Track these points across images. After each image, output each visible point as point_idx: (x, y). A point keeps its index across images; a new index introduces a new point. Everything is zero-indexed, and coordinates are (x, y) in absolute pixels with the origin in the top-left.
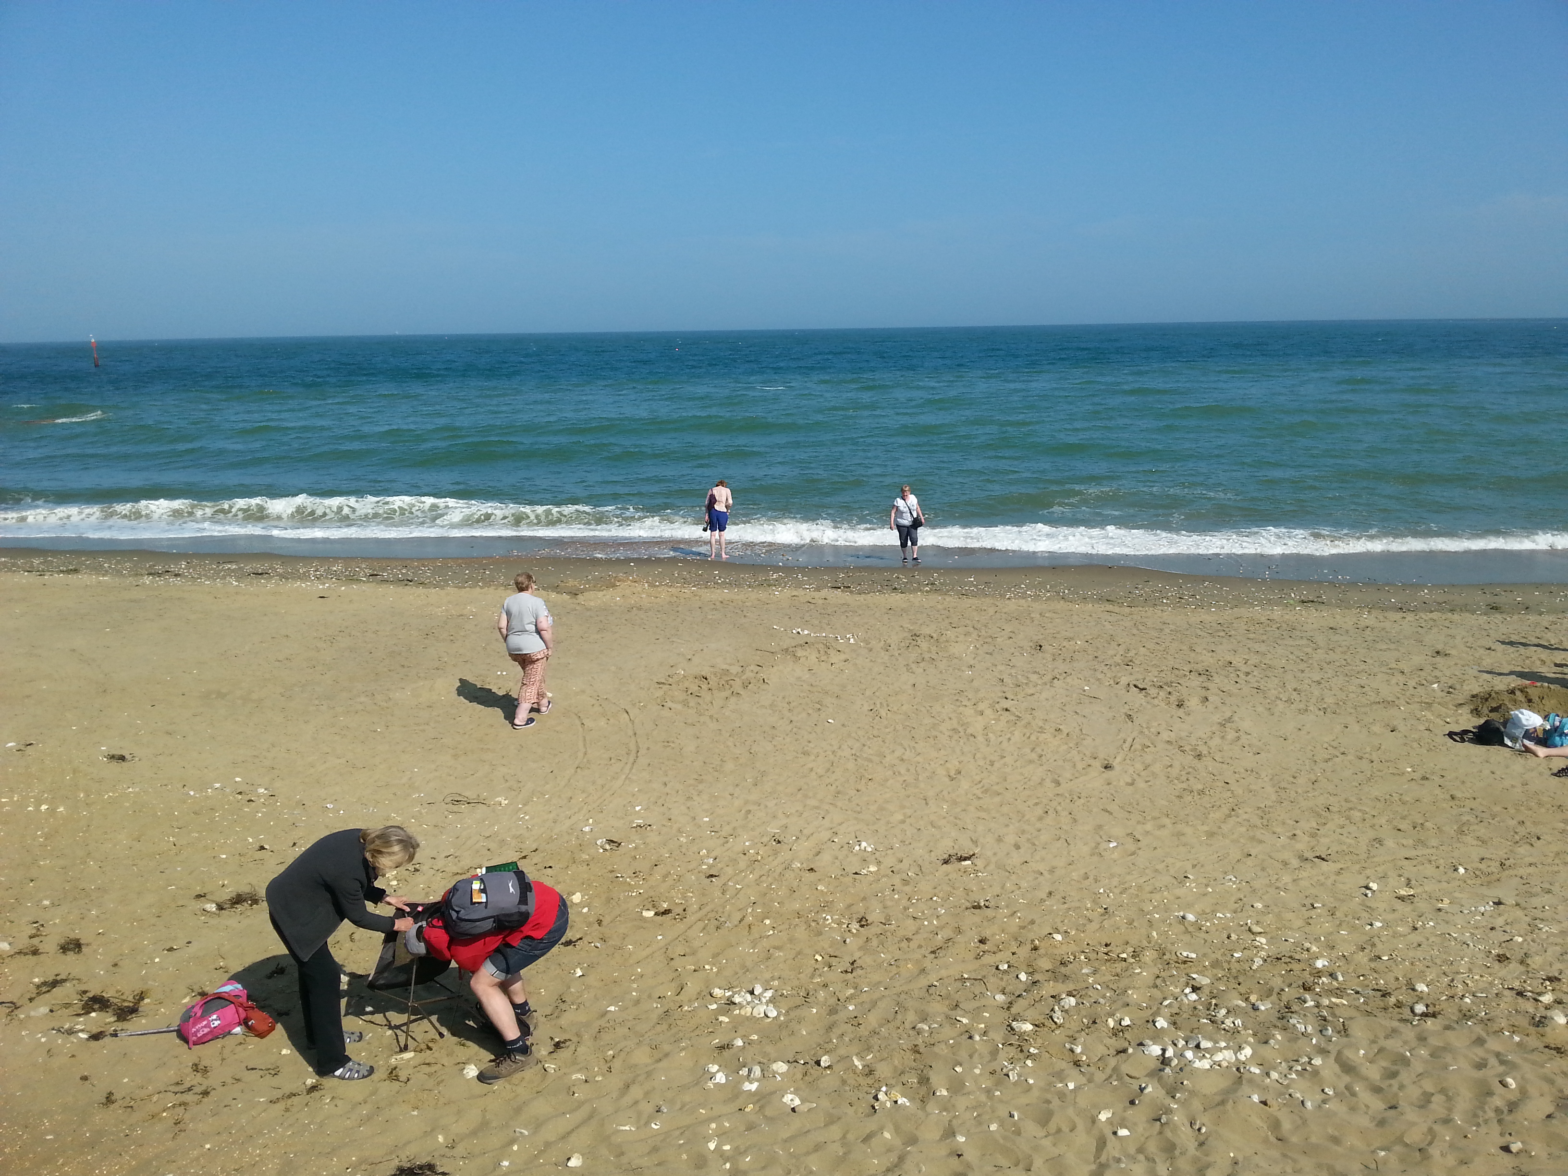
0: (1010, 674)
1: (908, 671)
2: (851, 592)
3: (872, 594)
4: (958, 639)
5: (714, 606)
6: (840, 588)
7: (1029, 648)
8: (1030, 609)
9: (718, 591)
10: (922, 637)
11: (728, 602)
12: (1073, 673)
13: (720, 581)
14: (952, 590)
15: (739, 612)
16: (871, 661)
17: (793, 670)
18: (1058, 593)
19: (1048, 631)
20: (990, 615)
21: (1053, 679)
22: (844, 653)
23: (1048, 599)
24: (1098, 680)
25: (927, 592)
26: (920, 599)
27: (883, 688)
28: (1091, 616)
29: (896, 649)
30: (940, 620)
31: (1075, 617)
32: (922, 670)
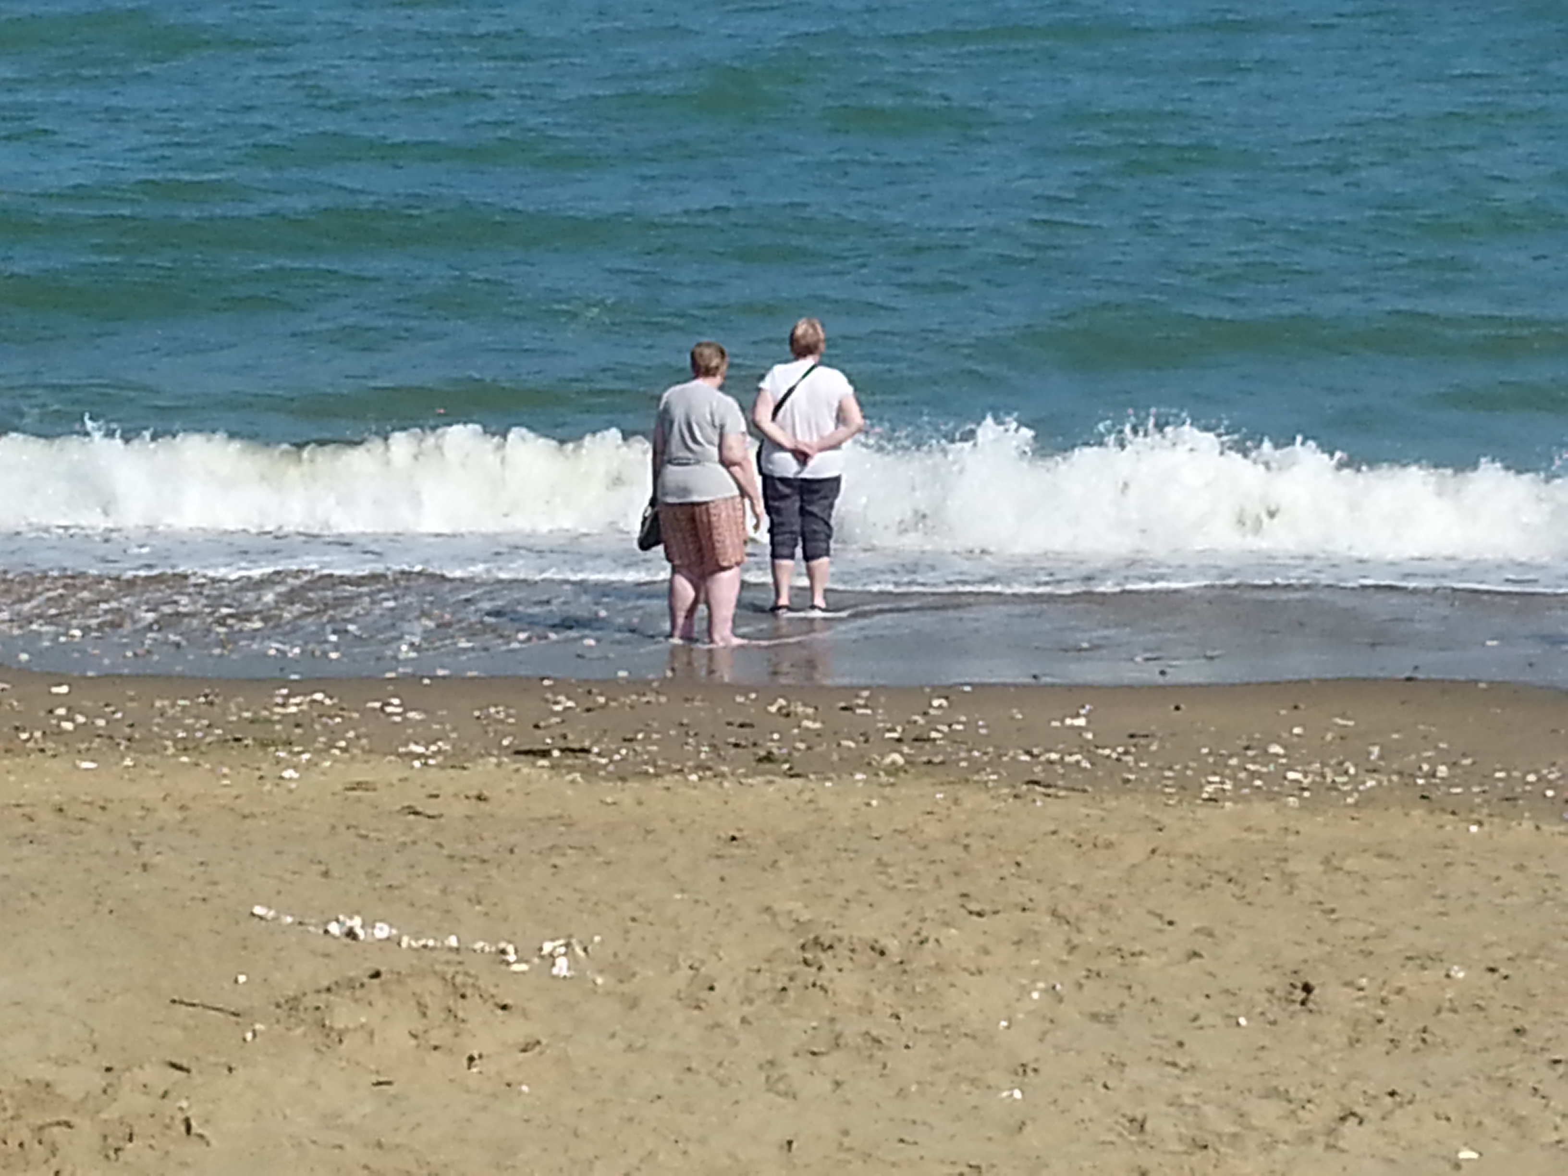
0: (1175, 1102)
1: (770, 1085)
2: (590, 771)
3: (669, 779)
4: (986, 961)
5: (23, 827)
6: (545, 754)
7: (1262, 997)
8: (1291, 839)
9: (55, 765)
10: (842, 950)
11: (85, 811)
12: (1422, 1093)
13: (68, 726)
14: (995, 763)
15: (127, 848)
16: (630, 1048)
18: (1407, 776)
19: (1343, 929)
20: (1129, 861)
21: (1343, 1119)
22: (525, 1014)
23: (1368, 800)
24: (1517, 1122)
25: (894, 770)
26: (857, 801)
27: (661, 1157)
28: (1521, 868)
29: (734, 1001)
30: (926, 884)
31: (1462, 870)
32: (829, 1086)
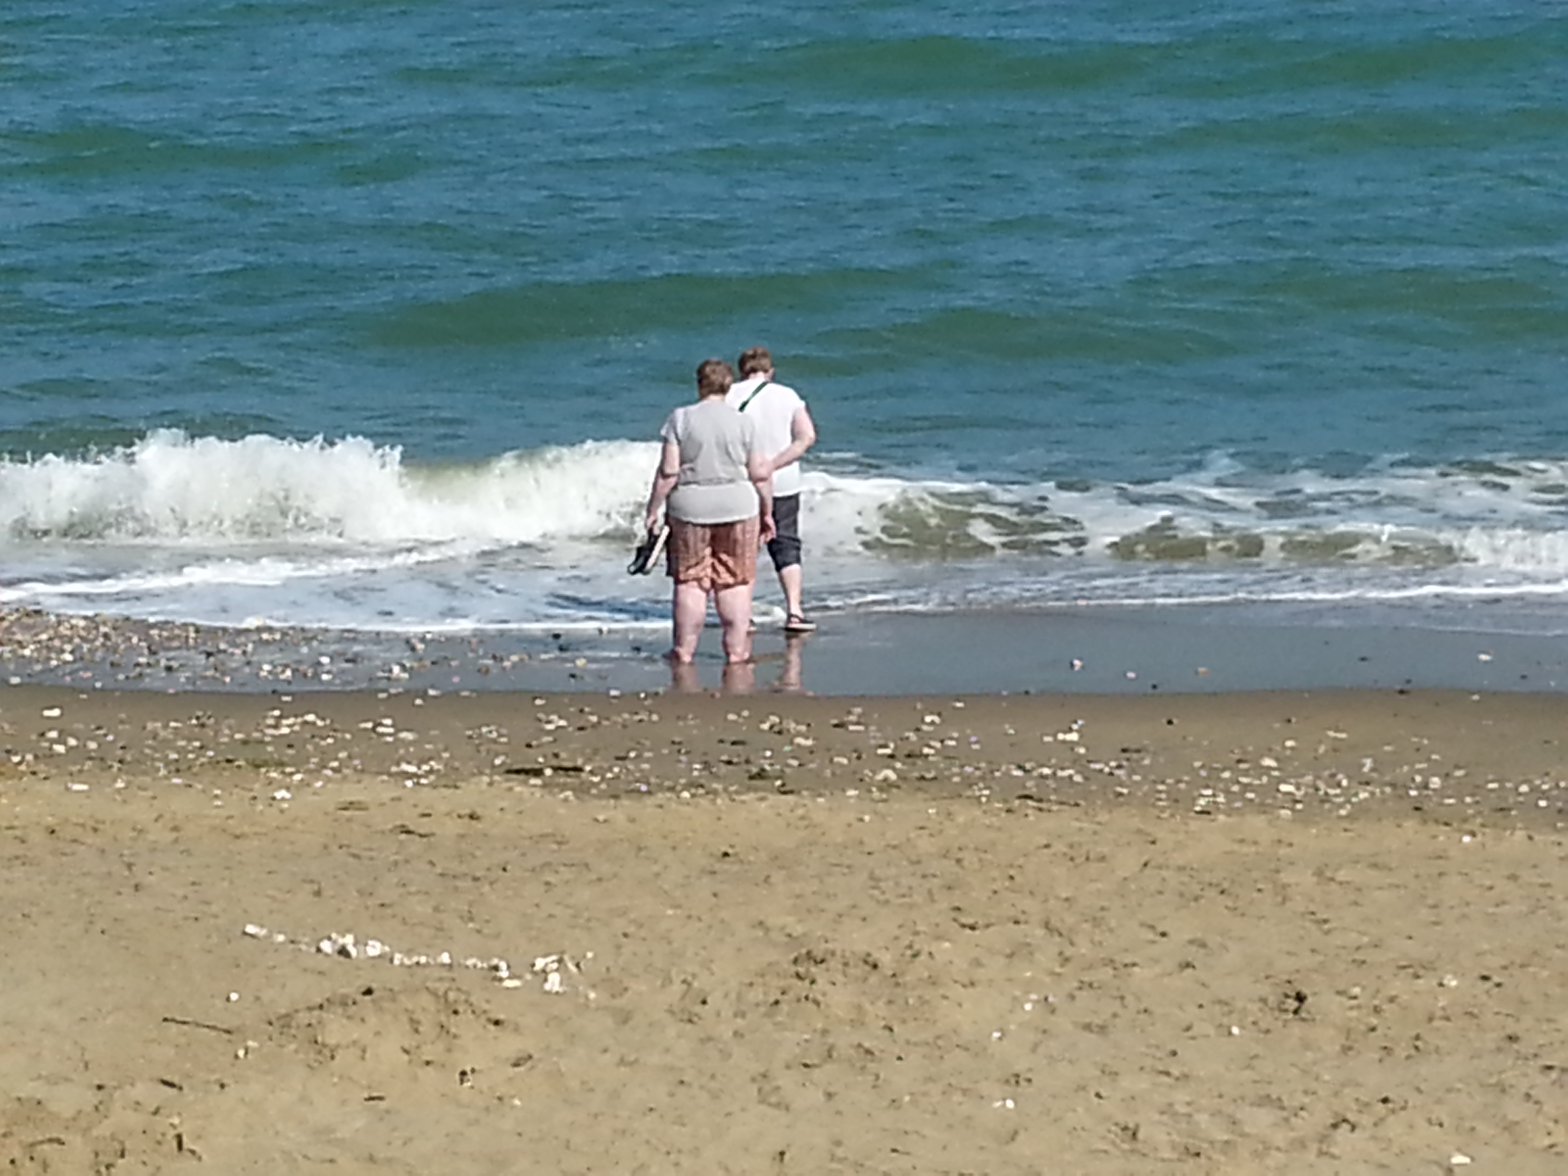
0: (1168, 1110)
1: (763, 1099)
2: (582, 790)
3: (660, 797)
4: (980, 974)
5: (18, 849)
6: (538, 773)
7: (1254, 1007)
8: (1283, 851)
9: (47, 786)
10: (834, 964)
11: (77, 832)
12: (1414, 1099)
13: (60, 748)
14: (986, 777)
15: (119, 869)
16: (622, 1060)
17: (304, 1099)
18: (1401, 788)
19: (1337, 939)
20: (1120, 875)
21: (1335, 1126)
22: (517, 1029)
23: (1360, 812)
24: (1509, 1127)
25: (886, 785)
26: (850, 817)
27: (653, 1169)
28: (1513, 877)
29: (727, 1012)
30: (918, 898)
31: (1455, 880)
32: (819, 1097)
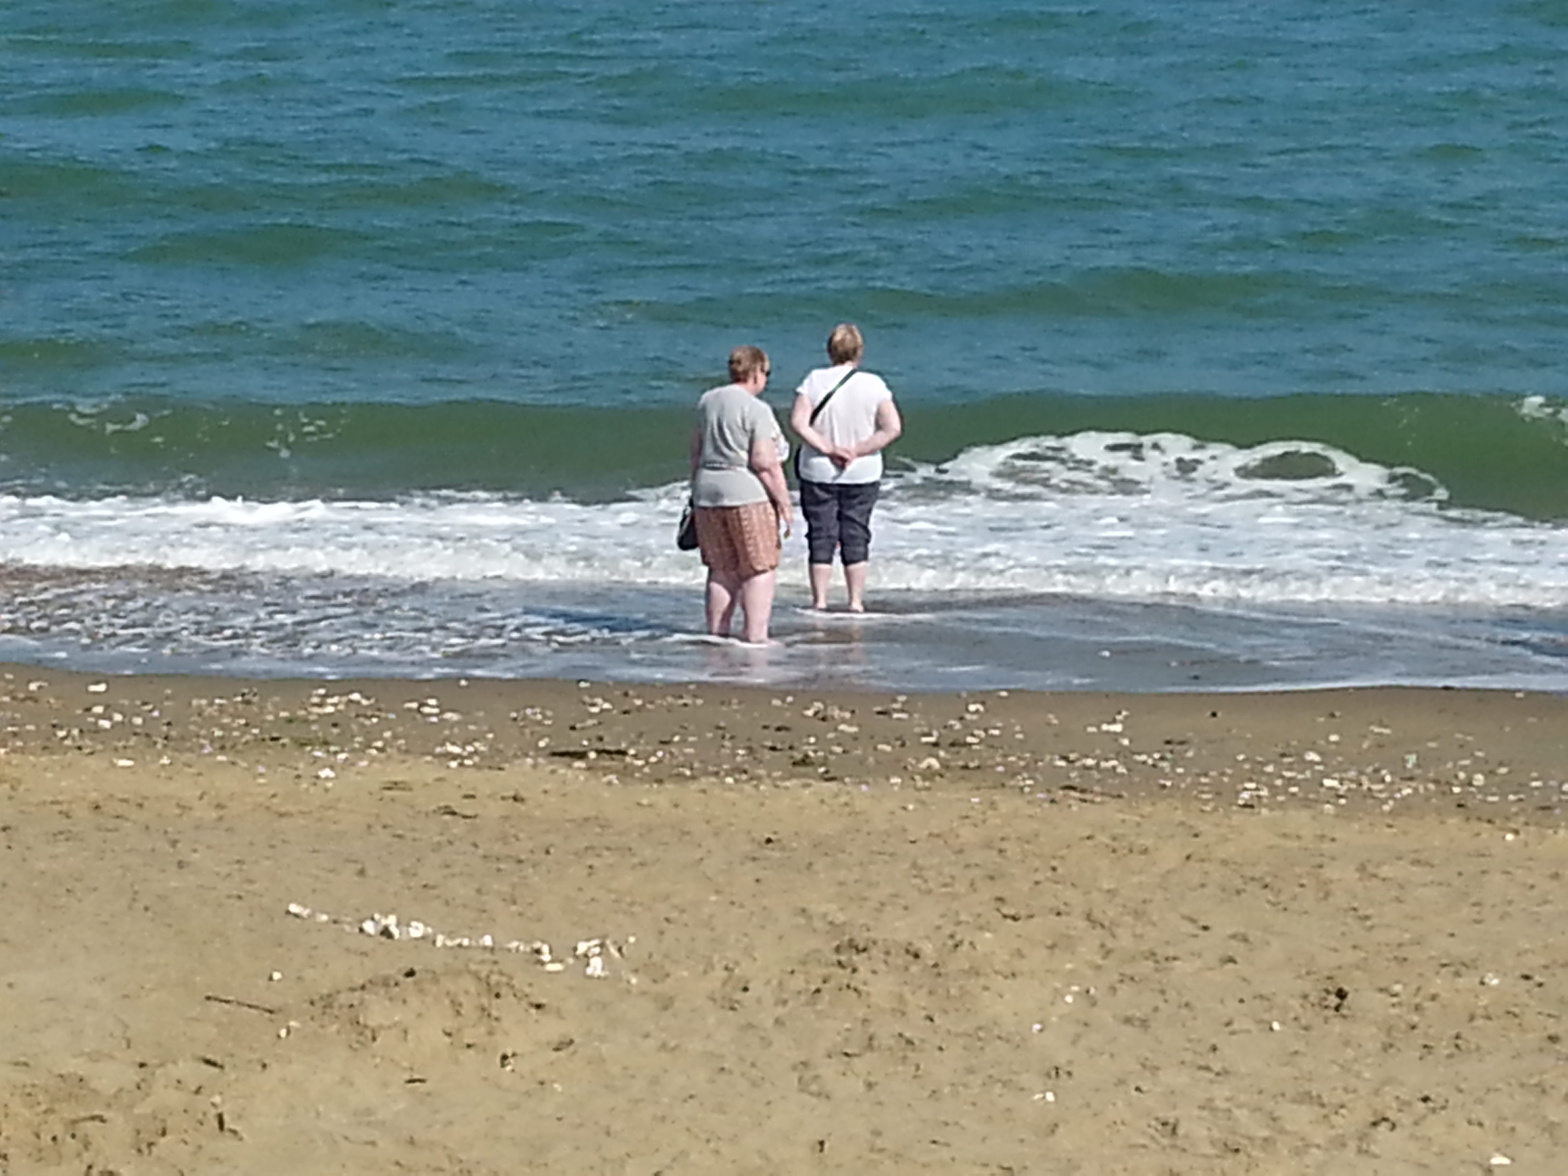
0: (1207, 1105)
1: (803, 1088)
2: (626, 773)
3: (705, 782)
4: (1019, 965)
5: (64, 824)
6: (581, 755)
7: (1295, 1003)
8: (1326, 846)
9: (91, 761)
10: (876, 952)
11: (121, 809)
12: (1455, 1099)
13: (105, 724)
14: (1030, 767)
15: (163, 845)
16: (664, 1046)
17: (346, 1081)
18: (1443, 784)
19: (1379, 936)
20: (1163, 867)
21: (1375, 1124)
22: (559, 1014)
23: (1405, 807)
24: (1550, 1128)
25: (929, 774)
26: (890, 804)
27: (693, 1157)
28: (1556, 876)
29: (768, 1001)
30: (961, 888)
31: (1498, 878)
32: (861, 1087)
